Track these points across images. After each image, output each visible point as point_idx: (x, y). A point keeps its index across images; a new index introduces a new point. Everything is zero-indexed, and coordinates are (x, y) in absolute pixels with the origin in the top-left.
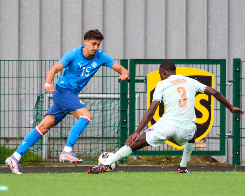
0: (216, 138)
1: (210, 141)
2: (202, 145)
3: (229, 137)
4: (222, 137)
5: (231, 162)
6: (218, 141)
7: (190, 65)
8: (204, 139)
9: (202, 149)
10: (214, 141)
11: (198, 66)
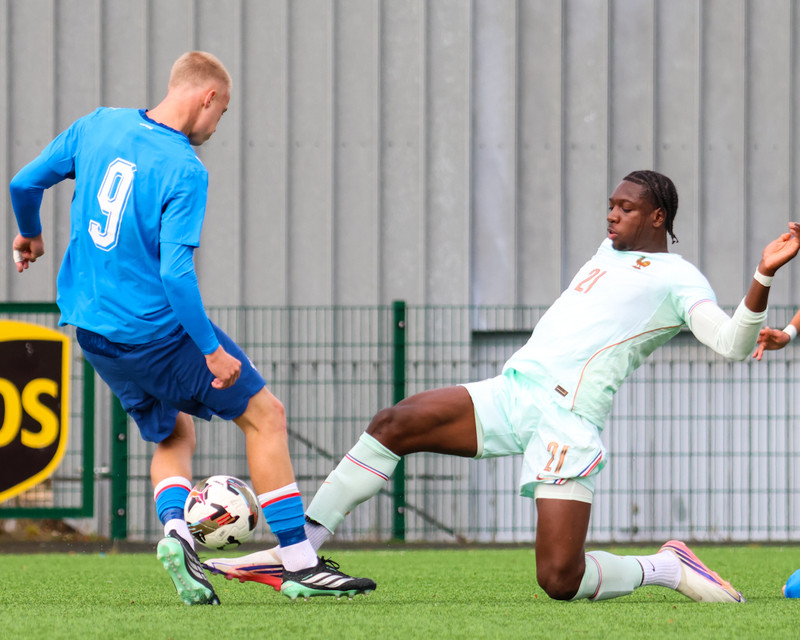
0: (73, 480)
1: (61, 485)
2: (42, 495)
3: (104, 476)
4: (88, 478)
5: (107, 533)
6: (78, 486)
7: (16, 316)
8: (47, 483)
9: (41, 505)
10: (69, 485)
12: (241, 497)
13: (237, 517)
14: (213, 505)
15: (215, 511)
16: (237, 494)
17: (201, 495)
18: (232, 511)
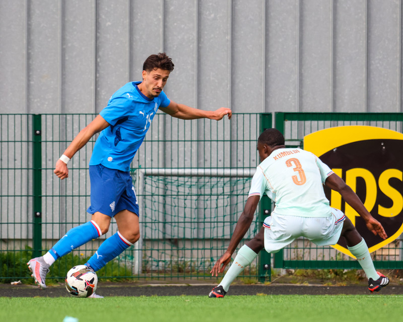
2: (392, 252)
7: (373, 123)
8: (395, 242)
9: (392, 259)
11: (386, 123)
12: (71, 286)
13: (71, 276)
14: (82, 280)
15: (81, 277)
16: (73, 287)
17: (88, 284)
18: (74, 278)
